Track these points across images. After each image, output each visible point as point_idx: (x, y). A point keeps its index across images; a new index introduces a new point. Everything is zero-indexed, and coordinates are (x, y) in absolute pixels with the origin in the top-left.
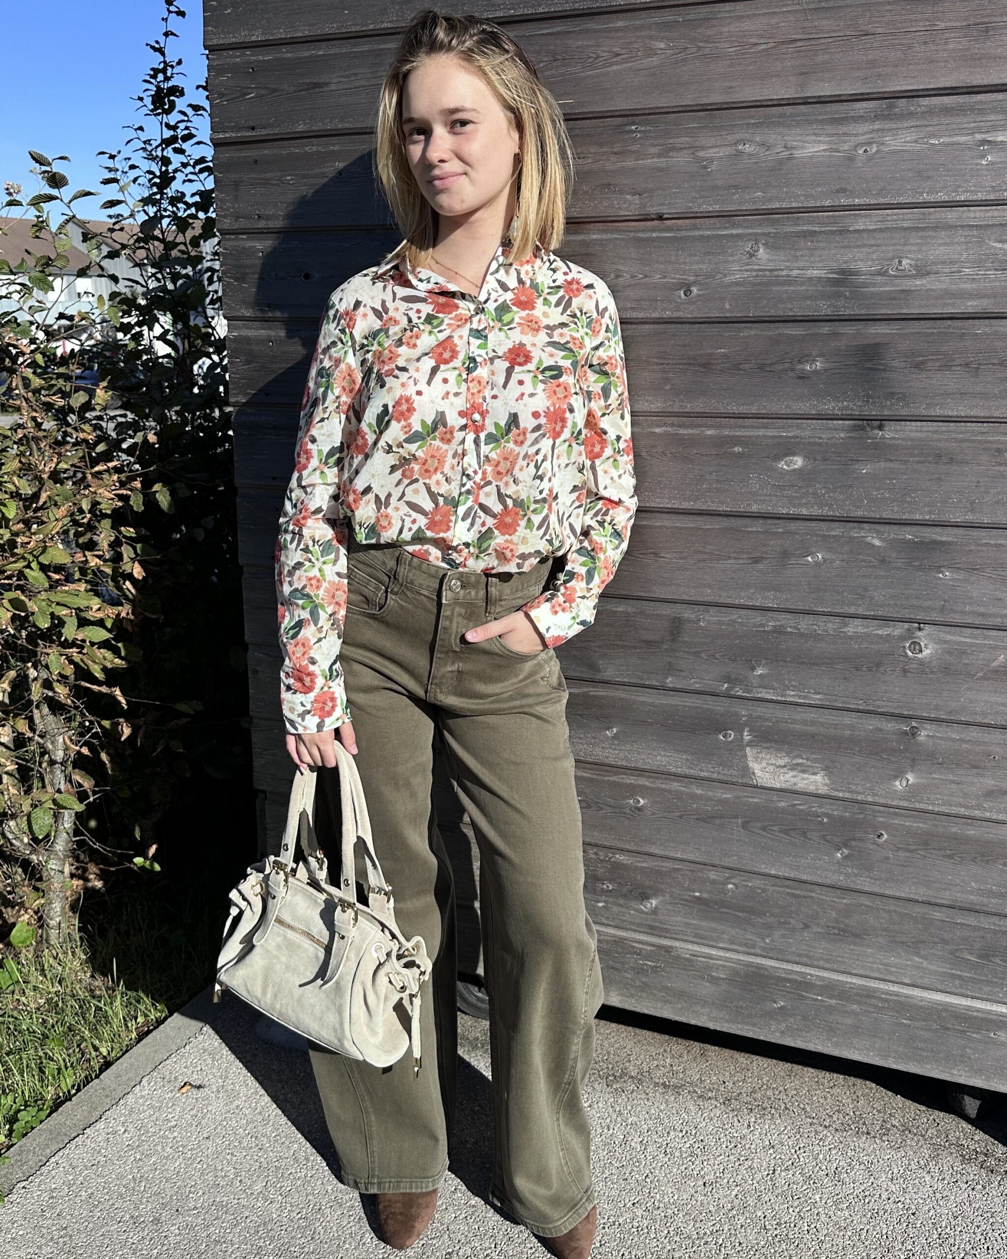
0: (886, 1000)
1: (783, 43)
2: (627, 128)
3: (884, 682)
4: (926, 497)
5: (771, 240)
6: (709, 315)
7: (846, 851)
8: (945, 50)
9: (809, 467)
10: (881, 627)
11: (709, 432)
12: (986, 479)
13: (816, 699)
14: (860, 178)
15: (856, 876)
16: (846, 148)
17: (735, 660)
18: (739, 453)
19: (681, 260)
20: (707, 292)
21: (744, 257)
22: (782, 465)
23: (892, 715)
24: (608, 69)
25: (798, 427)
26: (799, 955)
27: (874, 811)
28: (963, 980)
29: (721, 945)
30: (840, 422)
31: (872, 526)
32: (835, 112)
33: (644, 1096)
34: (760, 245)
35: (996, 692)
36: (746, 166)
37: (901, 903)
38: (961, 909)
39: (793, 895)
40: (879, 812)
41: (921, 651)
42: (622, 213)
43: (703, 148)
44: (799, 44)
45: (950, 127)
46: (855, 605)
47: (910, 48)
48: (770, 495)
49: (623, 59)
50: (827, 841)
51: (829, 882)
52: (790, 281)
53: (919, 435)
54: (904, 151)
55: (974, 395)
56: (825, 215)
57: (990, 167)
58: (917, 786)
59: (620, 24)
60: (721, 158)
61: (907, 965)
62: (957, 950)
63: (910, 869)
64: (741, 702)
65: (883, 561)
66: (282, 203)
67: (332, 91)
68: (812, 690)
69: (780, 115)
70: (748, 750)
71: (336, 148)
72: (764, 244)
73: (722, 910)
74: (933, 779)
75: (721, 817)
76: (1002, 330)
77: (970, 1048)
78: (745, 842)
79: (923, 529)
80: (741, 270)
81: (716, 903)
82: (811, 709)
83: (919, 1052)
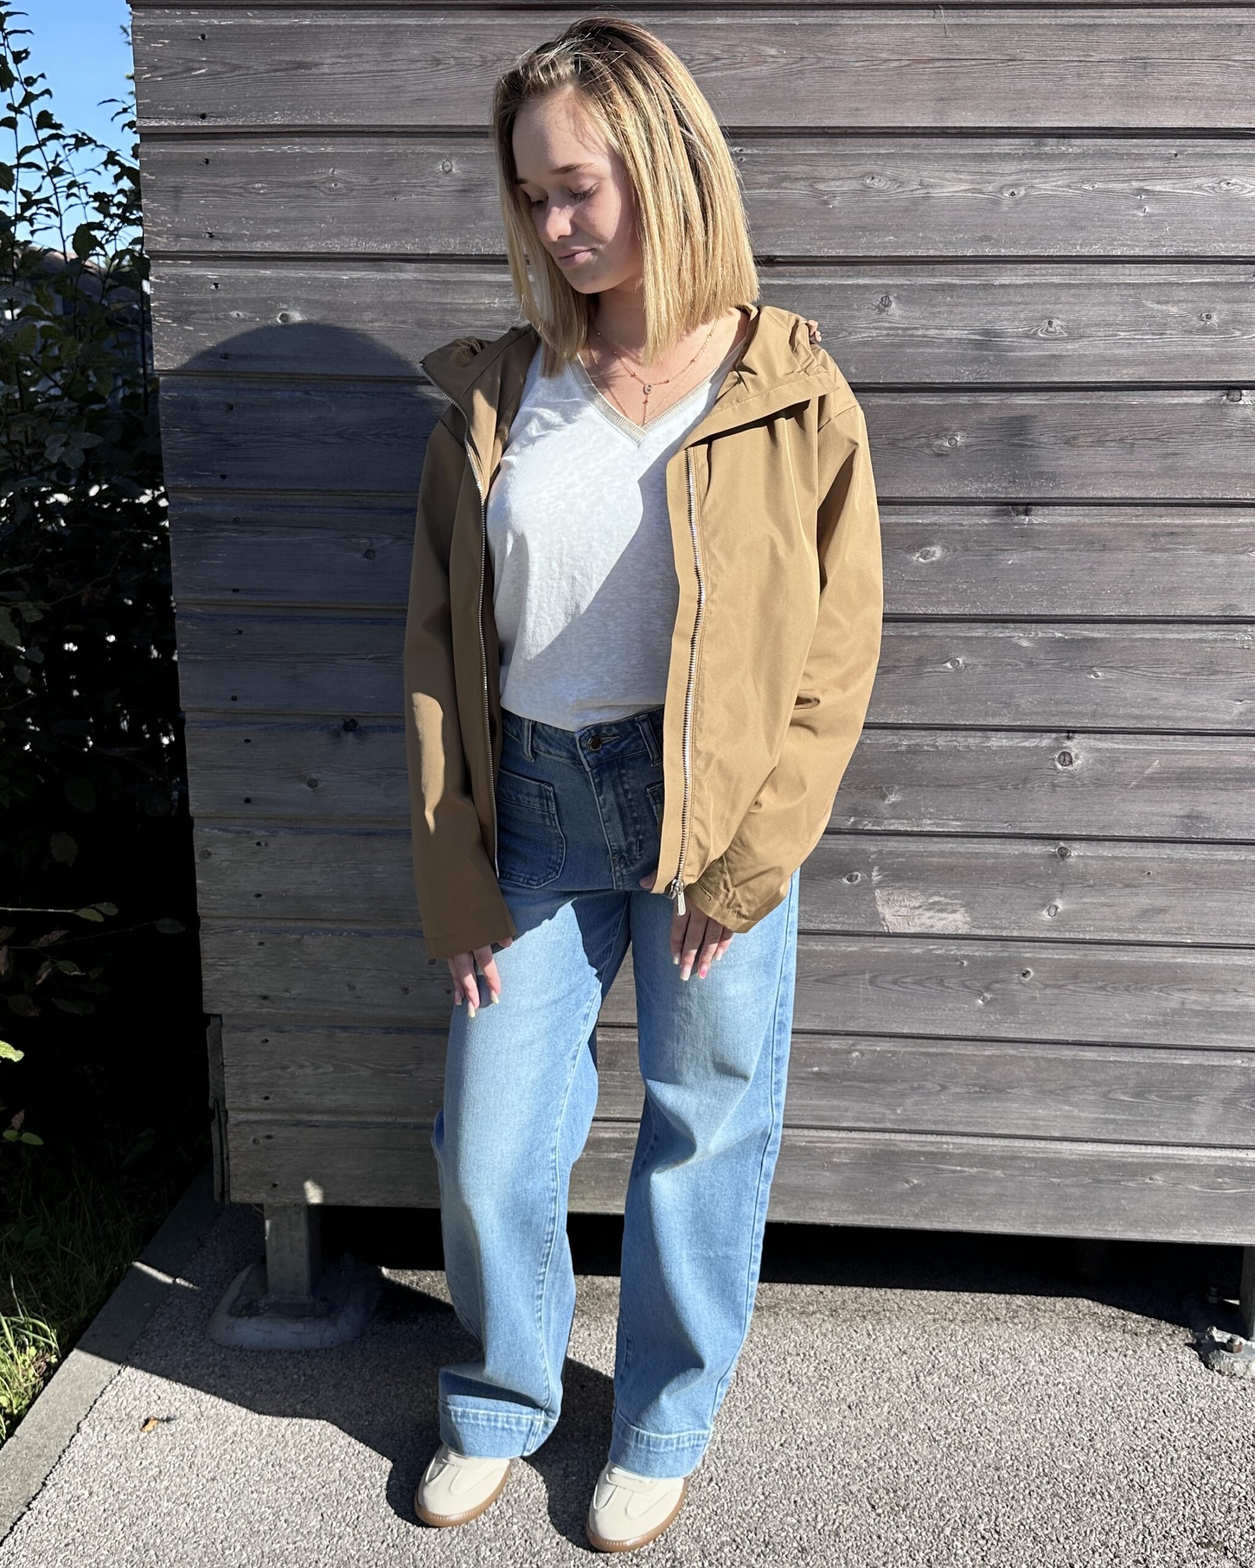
0: (1033, 1159)
1: (920, 61)
3: (1032, 800)
4: (1077, 589)
5: (904, 293)
7: (988, 996)
8: (1100, 85)
9: (949, 558)
10: (1026, 739)
12: (1141, 567)
13: (955, 826)
14: (1006, 225)
15: (1000, 1022)
16: (990, 189)
17: (863, 789)
21: (873, 313)
22: (916, 558)
23: (1040, 837)
24: (706, 75)
25: (935, 513)
26: (935, 1123)
27: (1018, 947)
28: (1117, 1123)
29: (845, 1125)
30: (983, 507)
31: (1018, 625)
32: (981, 148)
35: (1150, 801)
36: (876, 204)
37: (1048, 1047)
38: (1115, 1045)
39: (928, 1054)
40: (1024, 947)
41: (1071, 762)
43: (823, 180)
44: (938, 64)
45: (1105, 172)
46: (1000, 715)
47: (1062, 79)
48: (905, 593)
49: (724, 64)
50: (967, 987)
51: (970, 1034)
52: (928, 342)
53: (1070, 519)
54: (1054, 196)
55: (1128, 474)
56: (966, 266)
57: (1148, 219)
58: (1066, 913)
59: (720, 21)
60: (845, 193)
61: (1056, 1116)
62: (1110, 1092)
63: (1058, 1008)
64: (869, 837)
65: (1030, 664)
66: (247, 218)
67: (324, 74)
68: (951, 817)
69: (914, 147)
70: (878, 892)
71: (330, 149)
72: (897, 298)
73: (846, 1083)
74: (1084, 903)
75: (845, 974)
76: (1159, 401)
77: (1125, 1199)
78: (873, 1001)
79: (1073, 626)
80: (869, 328)
81: (838, 1076)
82: (949, 839)
83: (1070, 1212)
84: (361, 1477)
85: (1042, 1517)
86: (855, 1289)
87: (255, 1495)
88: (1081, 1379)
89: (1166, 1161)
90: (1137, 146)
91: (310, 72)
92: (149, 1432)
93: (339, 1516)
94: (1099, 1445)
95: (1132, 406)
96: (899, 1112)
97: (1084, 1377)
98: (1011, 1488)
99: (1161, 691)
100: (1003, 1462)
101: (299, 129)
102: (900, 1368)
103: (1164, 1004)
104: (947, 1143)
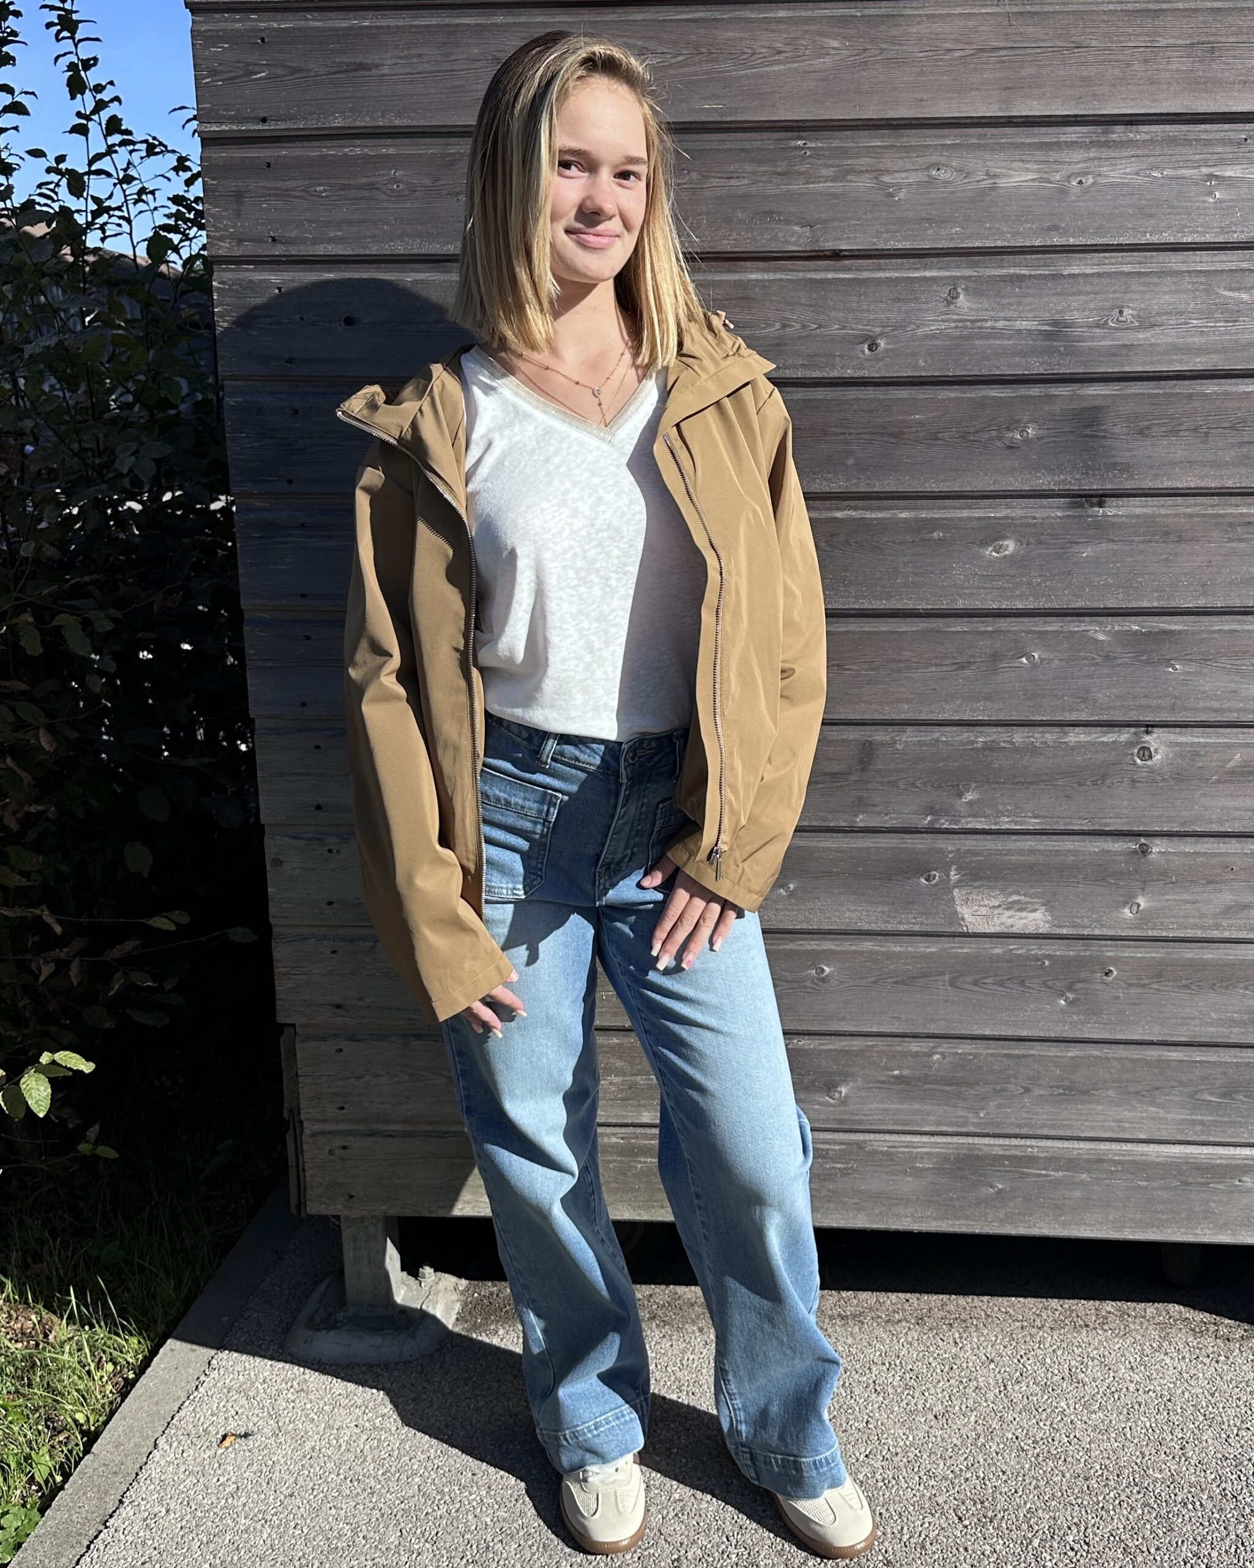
0: (1120, 1162)
1: (985, 50)
2: (793, 143)
3: (1111, 796)
4: (1153, 581)
5: (972, 285)
6: (900, 374)
7: (1070, 996)
8: (1167, 70)
9: (1022, 552)
10: (1105, 733)
11: (904, 515)
12: (1219, 558)
13: (1034, 824)
14: (1074, 214)
15: (1083, 1023)
16: (1058, 178)
17: (939, 787)
18: (940, 539)
19: (865, 307)
20: (897, 346)
21: (942, 305)
22: (989, 552)
23: (1119, 833)
24: (768, 69)
25: (1007, 507)
26: (1019, 1126)
27: (1100, 946)
28: (1204, 1125)
29: (927, 1129)
30: (1056, 499)
31: (1093, 618)
32: (1048, 136)
35: (1232, 796)
36: (942, 196)
37: (1132, 1047)
38: (1201, 1045)
39: (1010, 1056)
40: (1106, 946)
41: (1150, 757)
42: (789, 248)
43: (888, 172)
44: (1002, 53)
45: (1174, 159)
46: (1077, 710)
47: (1128, 65)
48: (978, 588)
49: (787, 58)
50: (1049, 987)
51: (1053, 1035)
52: (996, 334)
53: (1144, 510)
54: (1122, 184)
55: (1203, 464)
56: (1034, 256)
57: (1219, 205)
58: (1149, 911)
59: (782, 14)
60: (911, 185)
61: (1142, 1118)
62: (1196, 1092)
63: (1143, 1008)
64: (946, 836)
65: (1107, 658)
66: (309, 221)
67: (384, 75)
68: (1029, 814)
69: (980, 137)
70: (956, 890)
71: (391, 151)
72: (965, 290)
73: (927, 1086)
74: (1167, 900)
75: (924, 976)
76: (1233, 389)
77: (1214, 1201)
78: (954, 1002)
79: (1151, 618)
80: (937, 321)
81: (919, 1079)
82: (1027, 837)
83: (1159, 1216)
84: (441, 1492)
85: (1132, 1528)
86: (941, 1297)
87: (333, 1511)
88: (1172, 1386)
90: (1206, 131)
91: (370, 73)
92: (227, 1448)
93: (419, 1531)
94: (1191, 1453)
95: (1206, 395)
96: (982, 1115)
97: (1175, 1384)
98: (1100, 1498)
99: (1241, 683)
100: (1092, 1472)
101: (359, 131)
102: (987, 1377)
103: (1250, 1002)
104: (1032, 1147)
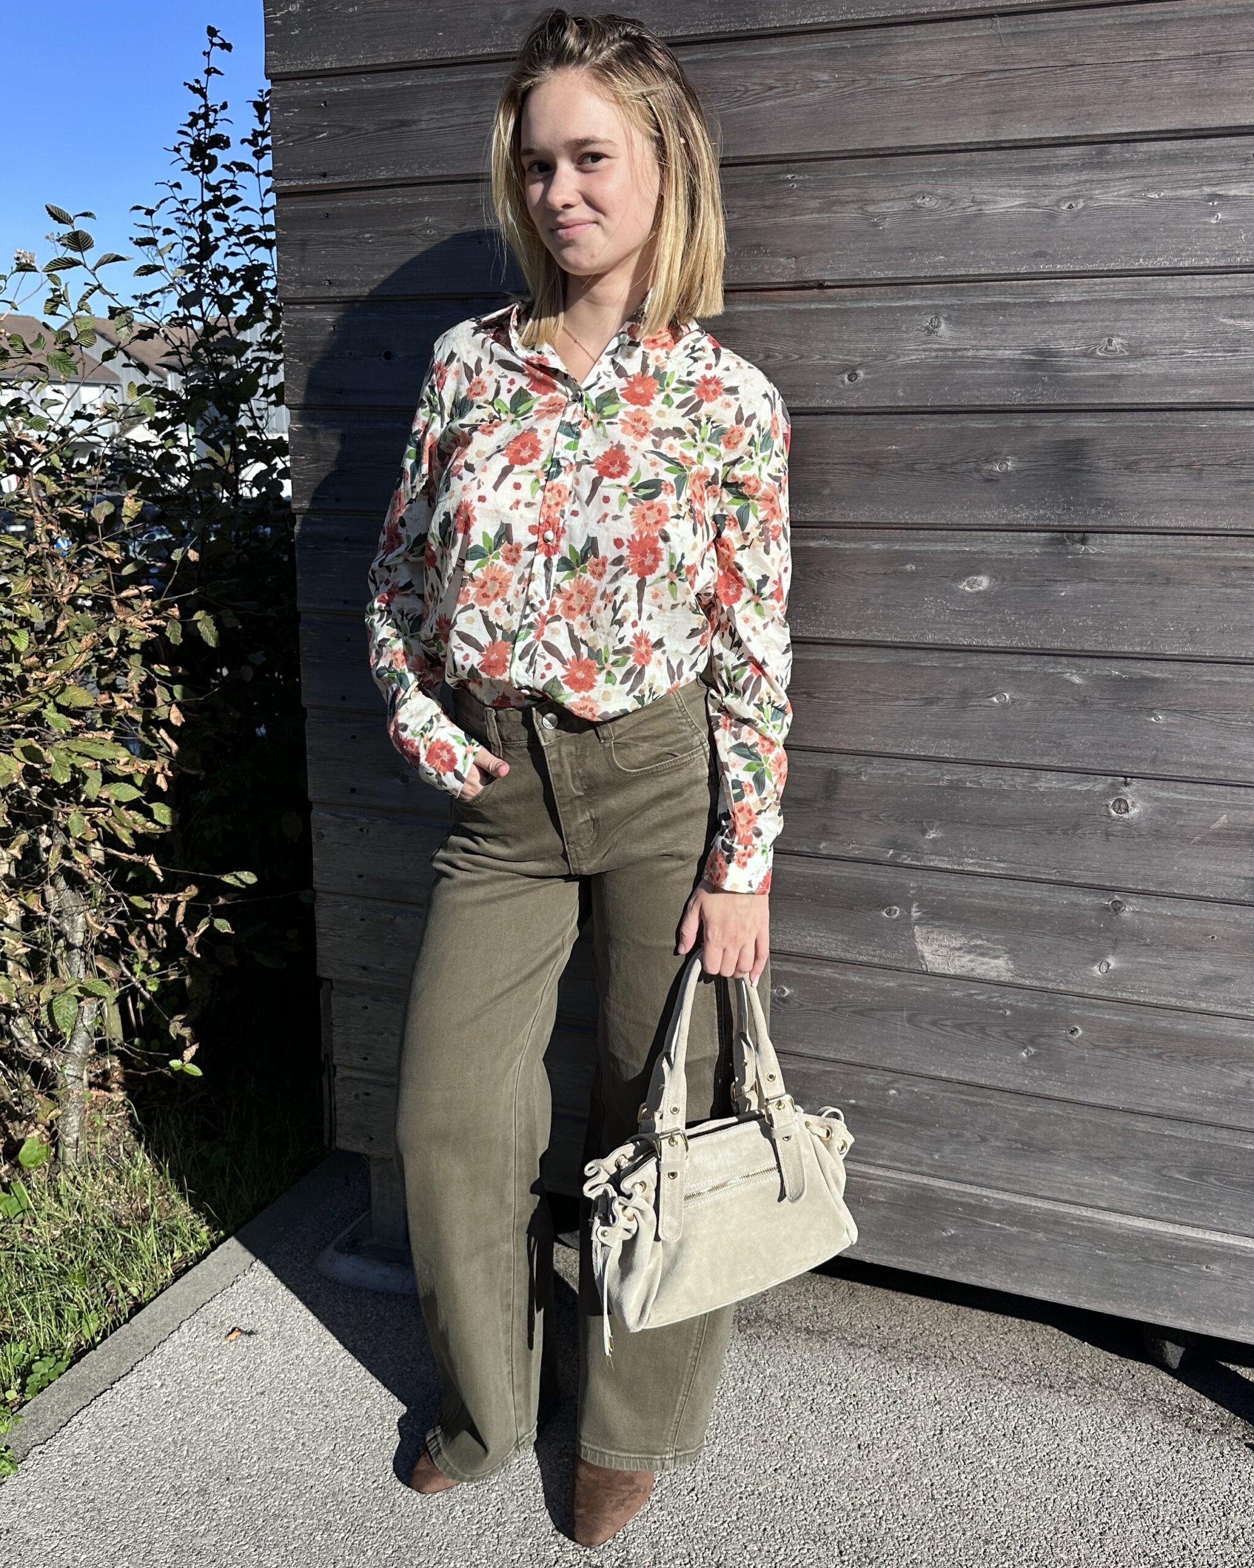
0: (1078, 1227)
1: (973, 75)
2: (782, 177)
3: (1082, 847)
4: (1137, 624)
5: (955, 314)
6: (879, 404)
7: (1033, 1050)
8: (1169, 85)
9: (997, 588)
10: (1079, 782)
11: (876, 547)
12: (1210, 603)
13: (999, 867)
14: (1063, 239)
15: (1044, 1079)
16: (1047, 202)
17: (903, 822)
18: (912, 572)
19: (845, 337)
20: (876, 376)
21: (922, 334)
22: (964, 586)
23: (1091, 887)
24: (760, 105)
25: (984, 540)
26: (975, 1174)
27: (1067, 1002)
28: (1170, 1202)
29: (880, 1162)
30: (1035, 534)
31: (1071, 660)
32: (1034, 160)
33: (783, 1343)
34: (942, 320)
35: (1216, 859)
36: (926, 224)
37: (1097, 1111)
38: (1170, 1119)
39: (967, 1102)
40: (1073, 1002)
41: (1127, 810)
42: (774, 280)
43: (874, 202)
44: (992, 76)
45: (1173, 178)
46: (1049, 754)
47: (1126, 81)
48: (949, 623)
49: (778, 93)
50: (1009, 1037)
51: (1011, 1086)
52: (978, 363)
53: (1130, 550)
54: (1116, 207)
55: (1196, 503)
56: (1020, 285)
57: (1221, 227)
58: (1118, 971)
59: (775, 50)
60: (895, 213)
61: (1104, 1186)
62: (1163, 1168)
63: (1109, 1071)
64: (909, 871)
65: (1083, 703)
67: (421, 130)
68: (995, 858)
69: (968, 164)
70: (918, 930)
71: (426, 199)
72: (945, 319)
73: (882, 1120)
74: (1139, 963)
75: (882, 1009)
76: (1232, 423)
77: (1177, 1284)
78: (911, 1040)
79: (1131, 663)
80: (918, 350)
81: (875, 1112)
82: (993, 880)
83: (1116, 1289)
88: (1117, 1466)
89: (1225, 1250)
90: (1210, 147)
91: (410, 129)
92: (230, 1341)
95: (1200, 429)
96: (937, 1157)
99: (1230, 739)
101: (400, 182)
103: (1228, 1081)
104: (988, 1197)
